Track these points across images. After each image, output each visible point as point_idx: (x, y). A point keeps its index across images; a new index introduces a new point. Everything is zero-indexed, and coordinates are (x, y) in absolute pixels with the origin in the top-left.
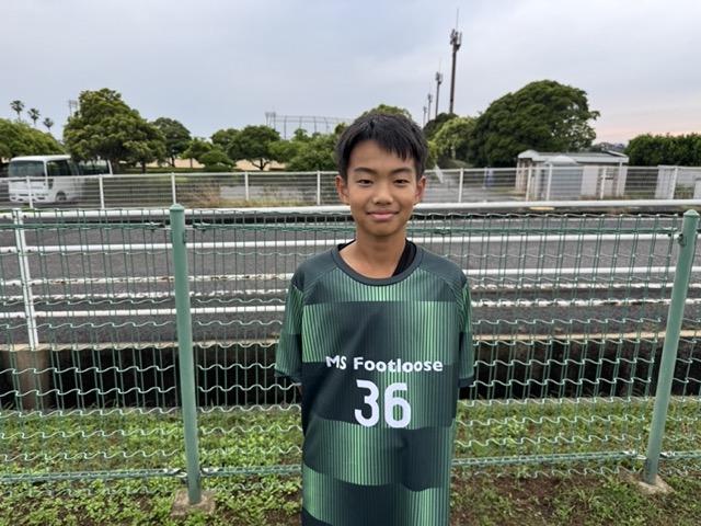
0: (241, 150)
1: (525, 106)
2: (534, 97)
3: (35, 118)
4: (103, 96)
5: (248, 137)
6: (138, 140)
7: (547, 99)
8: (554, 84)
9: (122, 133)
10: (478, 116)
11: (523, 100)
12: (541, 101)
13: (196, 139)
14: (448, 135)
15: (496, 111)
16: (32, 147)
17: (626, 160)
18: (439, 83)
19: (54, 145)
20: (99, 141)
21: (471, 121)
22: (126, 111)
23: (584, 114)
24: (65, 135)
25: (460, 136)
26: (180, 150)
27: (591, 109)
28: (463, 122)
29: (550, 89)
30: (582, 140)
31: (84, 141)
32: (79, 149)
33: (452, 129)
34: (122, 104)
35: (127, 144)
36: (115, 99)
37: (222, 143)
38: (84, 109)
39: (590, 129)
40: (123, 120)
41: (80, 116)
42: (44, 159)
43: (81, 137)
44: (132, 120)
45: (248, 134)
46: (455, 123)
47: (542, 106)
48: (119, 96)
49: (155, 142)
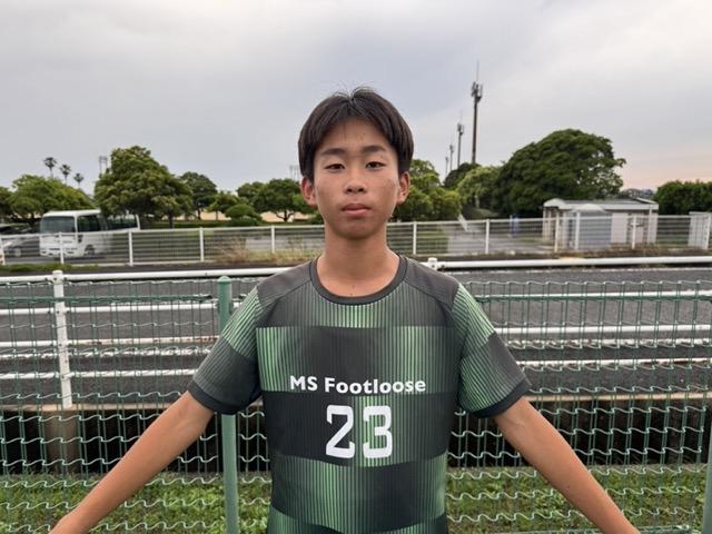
0: (266, 202)
1: (549, 155)
2: (557, 146)
3: (66, 173)
4: (133, 153)
5: (272, 191)
6: (165, 194)
7: (571, 147)
8: (577, 133)
9: (151, 189)
10: (501, 165)
11: (546, 149)
12: (565, 149)
13: (222, 193)
14: (471, 184)
15: (520, 160)
16: (63, 203)
17: (656, 207)
18: (461, 134)
19: (85, 200)
20: (128, 196)
21: (494, 170)
22: (155, 167)
23: (610, 162)
24: (96, 191)
25: (483, 186)
26: (206, 203)
27: (616, 157)
28: (486, 171)
29: (574, 138)
30: (609, 187)
31: (113, 196)
32: (109, 205)
33: (475, 178)
34: (152, 160)
35: (155, 199)
36: (145, 156)
37: (247, 196)
38: (115, 165)
39: (617, 177)
40: (152, 176)
41: (111, 173)
42: (75, 214)
43: (112, 192)
44: (161, 176)
45: (273, 187)
46: (478, 172)
47: (565, 154)
48: (149, 152)
49: (182, 196)
